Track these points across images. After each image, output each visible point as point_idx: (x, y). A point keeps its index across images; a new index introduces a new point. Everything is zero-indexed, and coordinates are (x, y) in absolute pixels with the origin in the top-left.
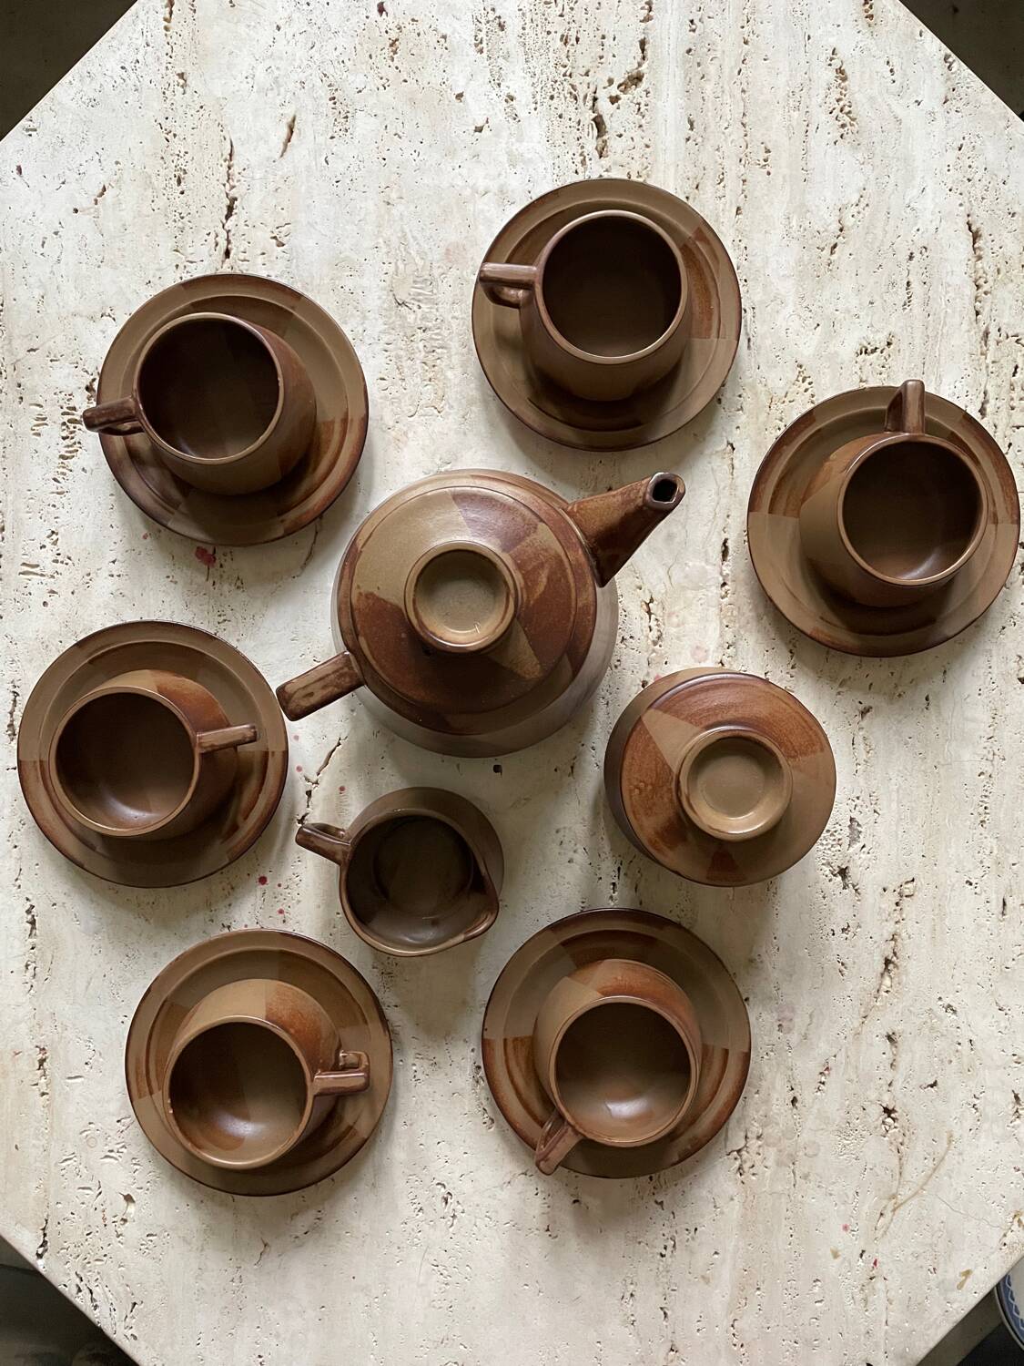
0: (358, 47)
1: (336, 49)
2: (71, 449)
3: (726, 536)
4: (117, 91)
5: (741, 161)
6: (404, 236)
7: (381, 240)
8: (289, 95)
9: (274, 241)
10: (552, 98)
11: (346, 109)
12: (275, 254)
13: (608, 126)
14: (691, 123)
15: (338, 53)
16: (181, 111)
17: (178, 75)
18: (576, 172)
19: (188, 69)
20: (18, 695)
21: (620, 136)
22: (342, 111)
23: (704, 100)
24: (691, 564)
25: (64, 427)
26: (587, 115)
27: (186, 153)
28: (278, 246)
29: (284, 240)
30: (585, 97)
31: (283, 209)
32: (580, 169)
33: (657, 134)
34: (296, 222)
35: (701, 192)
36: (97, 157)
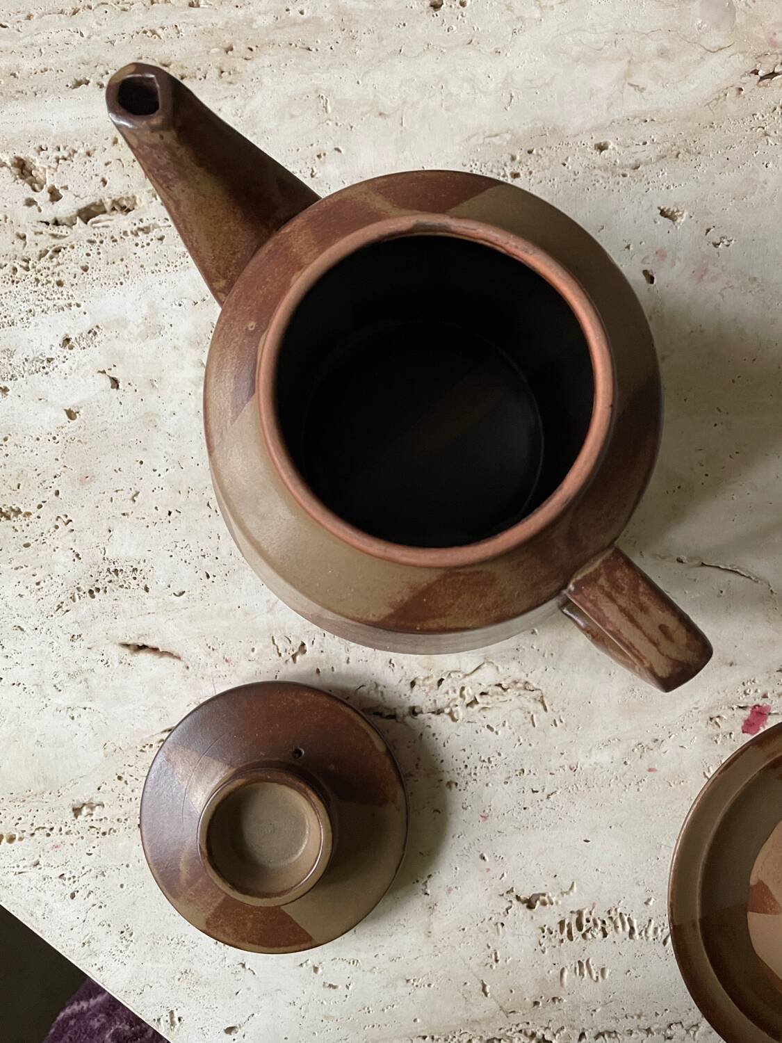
0: (15, 563)
1: (21, 596)
2: (619, 924)
4: (108, 902)
5: (124, 10)
8: (91, 655)
9: (298, 658)
10: (60, 284)
11: (104, 573)
13: (93, 200)
14: (78, 84)
15: (25, 592)
17: (76, 816)
18: (161, 239)
19: (67, 803)
21: (104, 182)
22: (107, 579)
23: (46, 70)
25: (589, 935)
26: (80, 231)
28: (305, 652)
30: (54, 236)
32: (155, 233)
34: (270, 630)
35: (172, 59)
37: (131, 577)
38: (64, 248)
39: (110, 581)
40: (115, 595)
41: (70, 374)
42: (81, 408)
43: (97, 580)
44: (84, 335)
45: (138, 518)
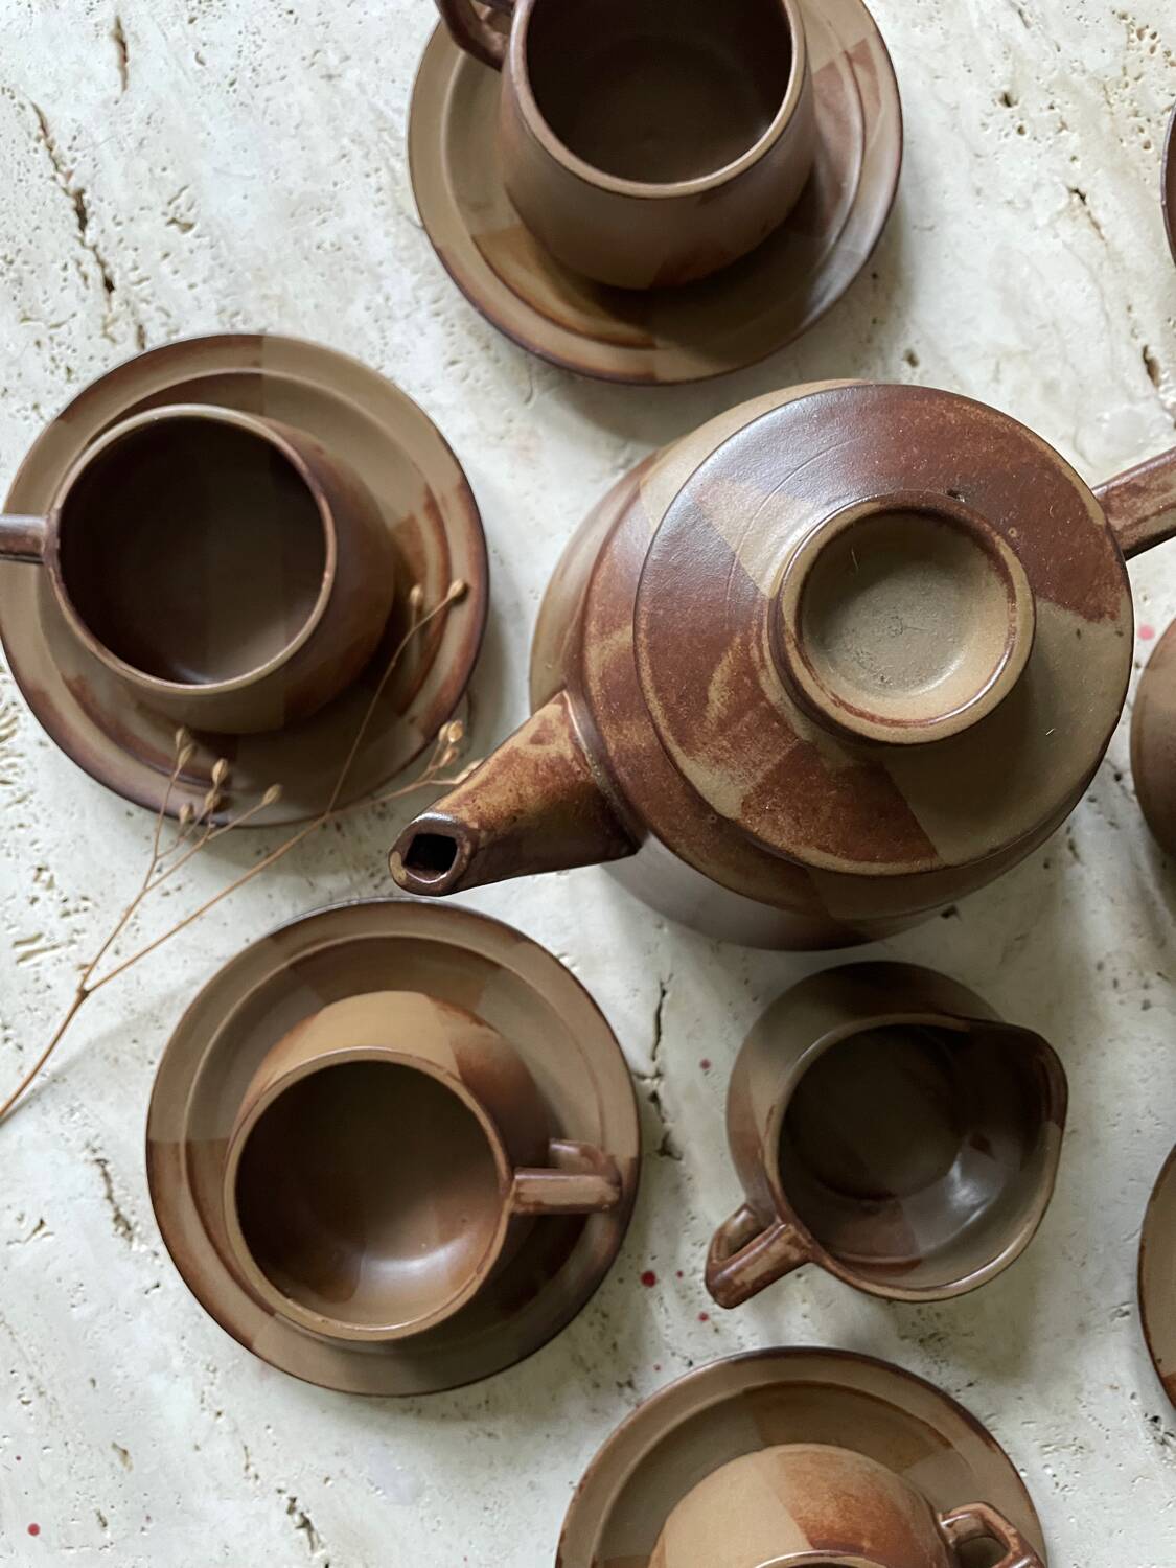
3: (1142, 342)
6: (380, 115)
7: (345, 141)
9: (174, 227)
12: (186, 247)
20: (106, 1162)
24: (1107, 416)
28: (184, 231)
29: (189, 217)
31: (164, 170)
34: (194, 179)
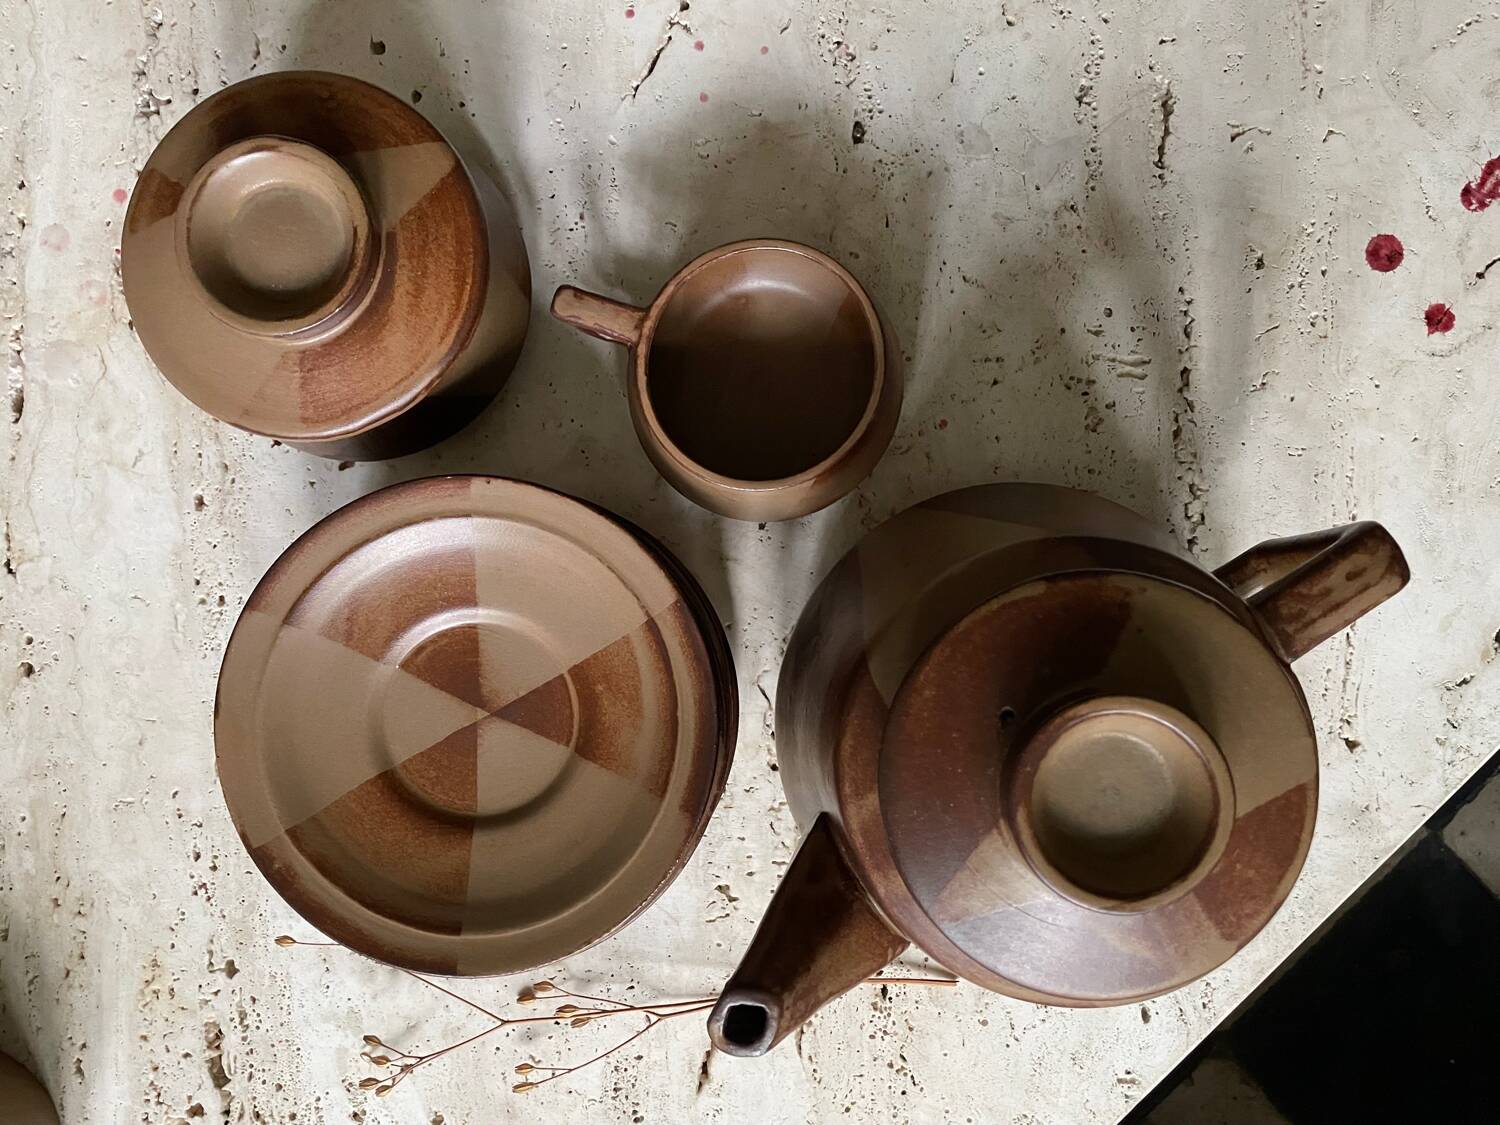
9: (733, 895)
11: (617, 1103)
12: (731, 874)
13: (205, 1069)
14: (80, 1071)
16: (880, 1106)
18: (254, 1000)
20: (1156, 164)
21: (187, 1055)
22: (624, 1100)
26: (237, 1088)
27: (872, 1037)
28: (728, 887)
29: (718, 896)
30: (241, 1116)
31: (719, 945)
32: (248, 1007)
33: (130, 1056)
34: (697, 925)
35: (61, 965)
36: (1018, 1033)
37: (624, 1074)
38: (255, 1107)
39: (627, 1097)
40: (643, 1095)
41: (393, 1117)
42: (430, 1109)
43: (624, 1112)
44: (351, 1097)
45: (559, 1060)
